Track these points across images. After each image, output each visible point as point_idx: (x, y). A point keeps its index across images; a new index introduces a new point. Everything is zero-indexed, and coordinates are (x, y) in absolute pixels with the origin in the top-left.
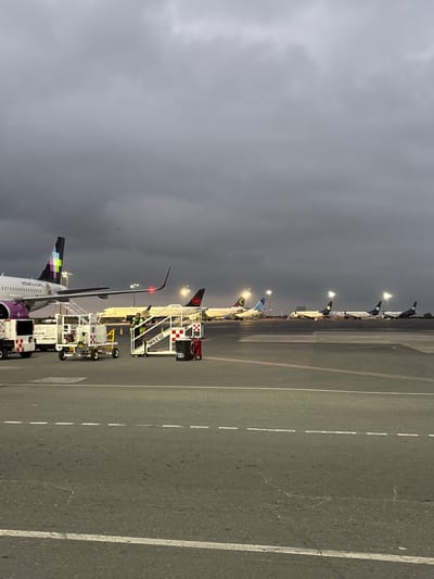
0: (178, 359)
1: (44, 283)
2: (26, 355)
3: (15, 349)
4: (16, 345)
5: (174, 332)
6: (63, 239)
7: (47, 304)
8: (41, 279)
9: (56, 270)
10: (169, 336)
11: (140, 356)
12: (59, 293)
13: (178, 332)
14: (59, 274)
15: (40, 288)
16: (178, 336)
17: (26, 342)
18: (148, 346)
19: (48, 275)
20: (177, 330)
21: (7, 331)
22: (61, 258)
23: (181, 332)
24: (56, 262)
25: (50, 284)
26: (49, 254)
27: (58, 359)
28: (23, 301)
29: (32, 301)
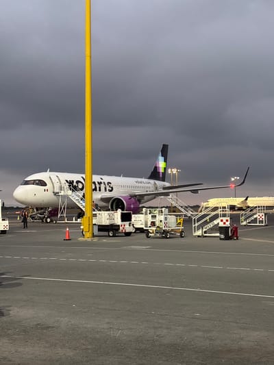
0: (221, 239)
1: (152, 181)
2: (128, 234)
3: (120, 230)
4: (121, 228)
5: (222, 221)
6: (167, 145)
7: (155, 198)
8: (151, 178)
9: (162, 170)
10: (218, 223)
11: (199, 236)
12: (164, 188)
13: (224, 221)
14: (164, 174)
15: (149, 185)
16: (225, 223)
17: (127, 226)
18: (204, 230)
19: (155, 175)
20: (224, 219)
21: (116, 219)
22: (165, 161)
23: (227, 221)
24: (162, 165)
25: (157, 182)
26: (157, 159)
27: (145, 237)
28: (136, 196)
29: (142, 196)
